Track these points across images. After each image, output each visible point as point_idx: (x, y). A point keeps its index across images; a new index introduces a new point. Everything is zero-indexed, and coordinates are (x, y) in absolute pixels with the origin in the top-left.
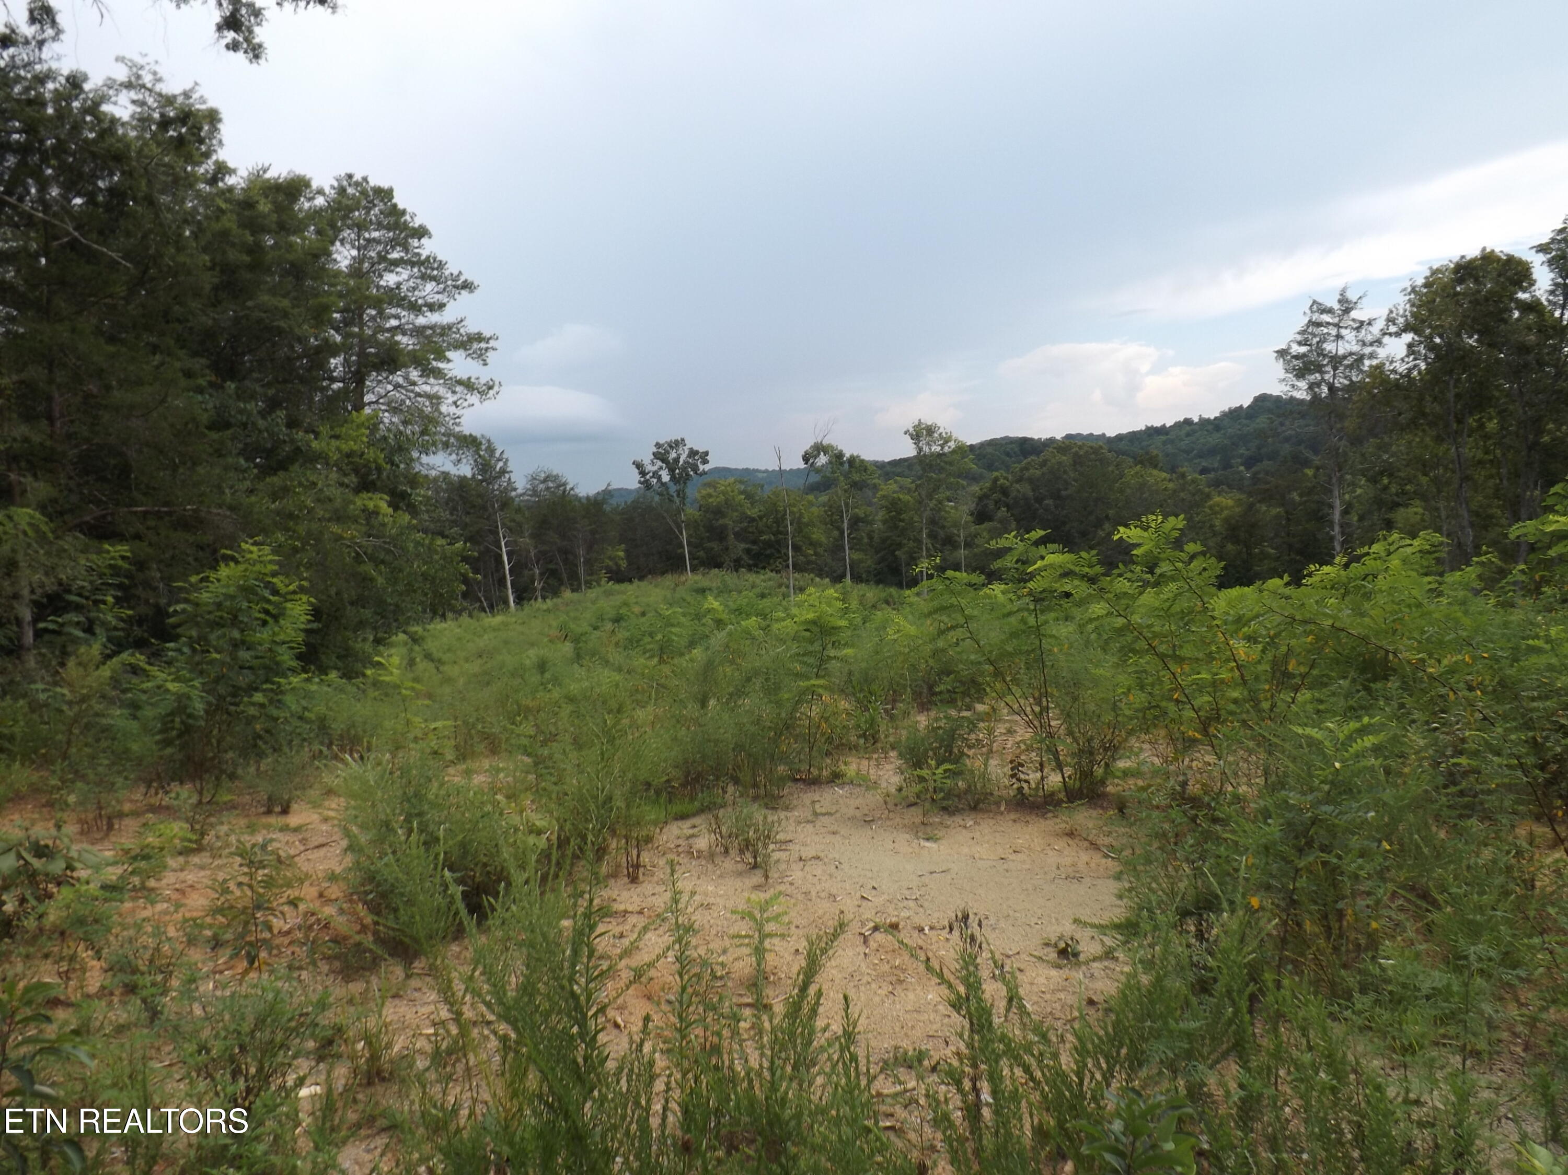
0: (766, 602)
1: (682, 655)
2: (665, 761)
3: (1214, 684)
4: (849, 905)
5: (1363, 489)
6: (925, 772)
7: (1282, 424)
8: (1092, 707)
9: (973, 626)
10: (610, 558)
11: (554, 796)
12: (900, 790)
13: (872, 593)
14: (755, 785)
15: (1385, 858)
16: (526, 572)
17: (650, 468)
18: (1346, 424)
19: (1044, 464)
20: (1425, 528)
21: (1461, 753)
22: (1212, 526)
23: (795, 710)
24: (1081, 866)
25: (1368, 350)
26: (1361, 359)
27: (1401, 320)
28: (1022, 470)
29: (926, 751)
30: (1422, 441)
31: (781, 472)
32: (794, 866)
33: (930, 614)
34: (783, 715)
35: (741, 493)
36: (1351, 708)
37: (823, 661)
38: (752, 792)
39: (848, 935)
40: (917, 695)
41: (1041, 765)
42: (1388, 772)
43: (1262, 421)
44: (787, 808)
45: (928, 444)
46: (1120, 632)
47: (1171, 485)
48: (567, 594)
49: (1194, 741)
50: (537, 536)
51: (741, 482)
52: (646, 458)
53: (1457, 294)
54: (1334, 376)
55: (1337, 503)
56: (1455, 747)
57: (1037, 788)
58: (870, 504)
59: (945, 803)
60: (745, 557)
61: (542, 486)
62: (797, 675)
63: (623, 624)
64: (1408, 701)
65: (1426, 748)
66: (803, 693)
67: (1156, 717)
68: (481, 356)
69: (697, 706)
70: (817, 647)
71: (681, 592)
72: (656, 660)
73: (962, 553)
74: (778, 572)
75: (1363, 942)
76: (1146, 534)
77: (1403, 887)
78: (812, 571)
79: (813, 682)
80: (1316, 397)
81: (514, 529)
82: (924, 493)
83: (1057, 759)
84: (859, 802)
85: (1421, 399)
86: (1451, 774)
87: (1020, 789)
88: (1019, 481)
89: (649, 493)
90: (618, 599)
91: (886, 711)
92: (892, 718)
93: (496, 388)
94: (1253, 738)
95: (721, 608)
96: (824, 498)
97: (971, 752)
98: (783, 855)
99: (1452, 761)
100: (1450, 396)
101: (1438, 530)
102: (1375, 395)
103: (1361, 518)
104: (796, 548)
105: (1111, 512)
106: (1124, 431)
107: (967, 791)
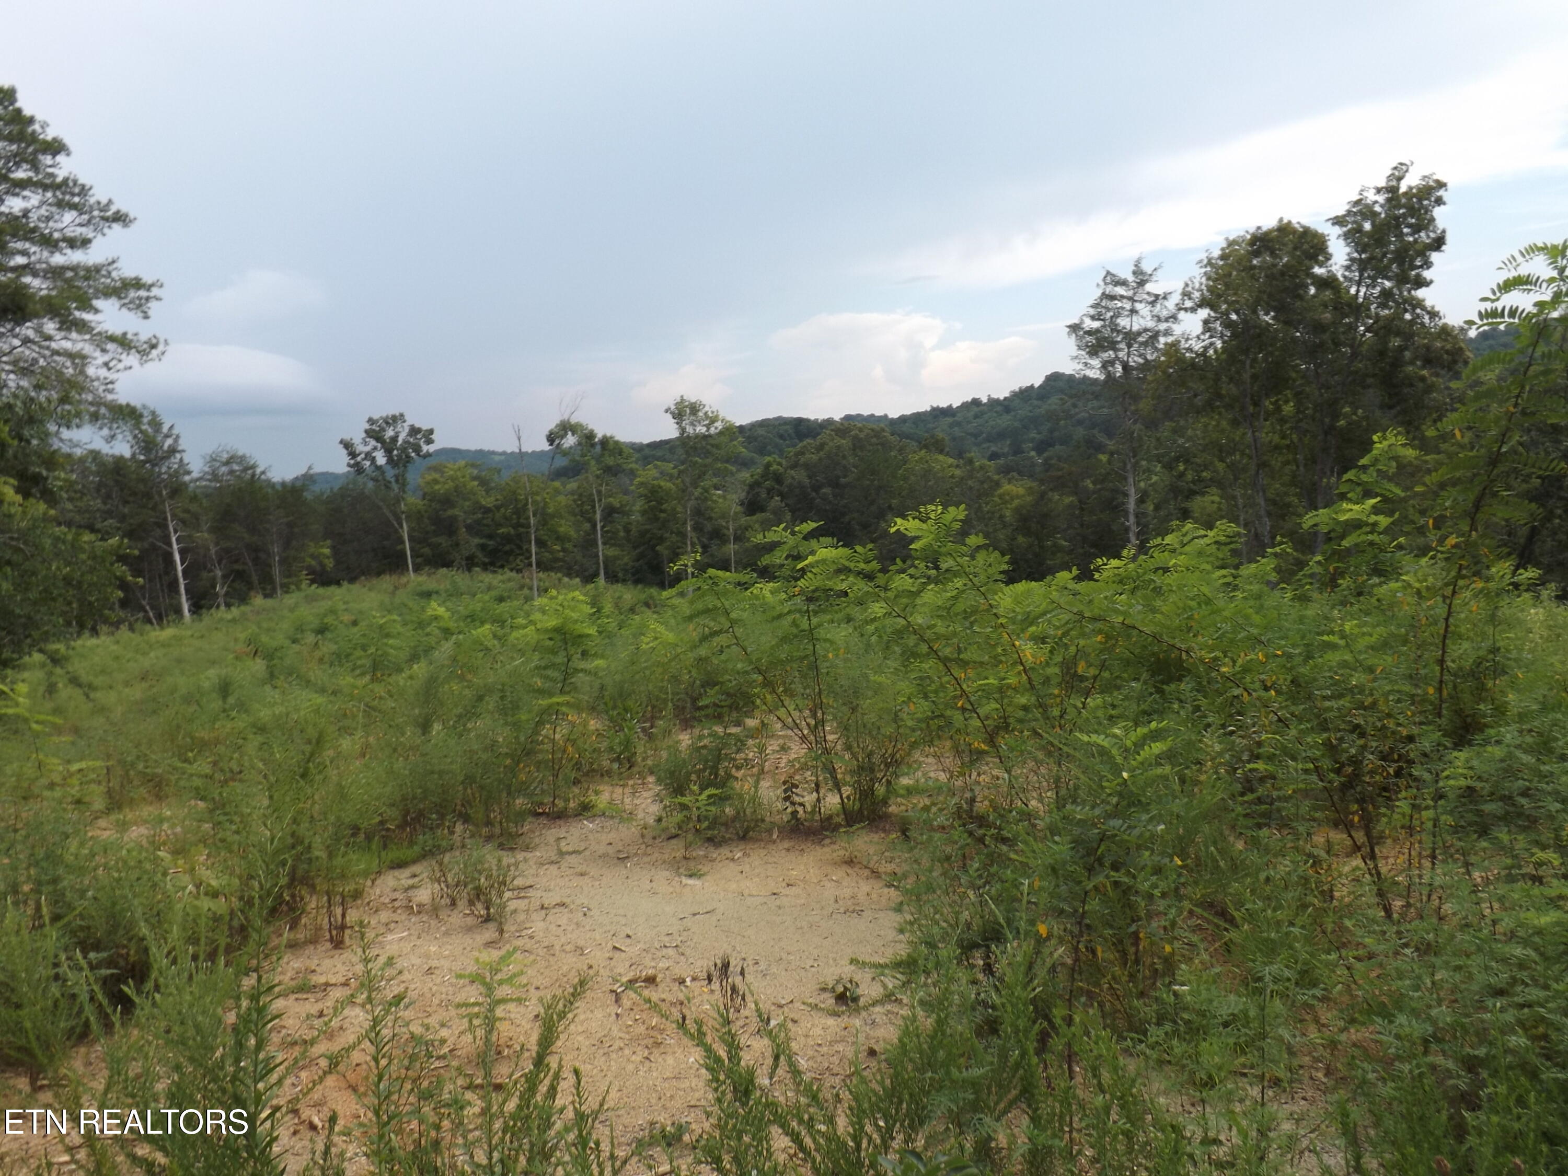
0: (505, 607)
1: (400, 670)
2: (377, 799)
3: (1001, 690)
4: (598, 957)
5: (1158, 477)
6: (686, 800)
7: (1075, 406)
8: (871, 718)
9: (739, 631)
10: (313, 556)
11: (235, 847)
12: (659, 820)
13: (629, 594)
14: (489, 823)
15: (1180, 875)
16: (205, 574)
17: (361, 448)
18: (1141, 406)
19: (821, 447)
20: (1222, 518)
21: (1258, 757)
22: (1002, 517)
23: (536, 732)
24: (862, 897)
25: (1163, 326)
26: (1155, 335)
27: (1197, 295)
28: (797, 454)
29: (689, 774)
30: (1218, 425)
31: (522, 455)
32: (535, 916)
33: (690, 618)
34: (522, 739)
35: (474, 478)
36: (1145, 712)
37: (568, 674)
38: (485, 831)
39: (597, 994)
40: (679, 710)
41: (817, 786)
42: (1183, 781)
43: (1054, 402)
44: (527, 848)
45: (692, 424)
46: (899, 634)
47: (958, 472)
48: (258, 601)
49: (981, 753)
50: (219, 530)
51: (473, 466)
52: (357, 437)
53: (1253, 267)
54: (1129, 355)
55: (1132, 491)
56: (1251, 751)
57: (813, 812)
58: (626, 492)
59: (710, 833)
60: (479, 554)
61: (224, 469)
62: (535, 691)
63: (329, 635)
64: (1203, 702)
65: (1220, 754)
66: (547, 711)
67: (940, 728)
68: (140, 306)
69: (419, 731)
70: (560, 659)
71: (402, 596)
72: (368, 677)
73: (731, 548)
74: (519, 571)
75: (1159, 967)
76: (924, 526)
77: (1200, 904)
78: (558, 570)
79: (555, 700)
80: (1109, 376)
81: (189, 521)
82: (687, 480)
83: (834, 778)
84: (612, 836)
85: (1217, 379)
86: (1248, 781)
87: (795, 813)
88: (794, 466)
89: (361, 479)
90: (325, 605)
91: (644, 730)
92: (651, 737)
93: (161, 347)
94: (1043, 748)
95: (447, 615)
96: (573, 485)
97: (739, 774)
98: (521, 904)
99: (1249, 766)
100: (1246, 376)
101: (1234, 520)
102: (1170, 375)
103: (1157, 508)
104: (540, 543)
105: (894, 502)
106: (908, 412)
107: (735, 819)
